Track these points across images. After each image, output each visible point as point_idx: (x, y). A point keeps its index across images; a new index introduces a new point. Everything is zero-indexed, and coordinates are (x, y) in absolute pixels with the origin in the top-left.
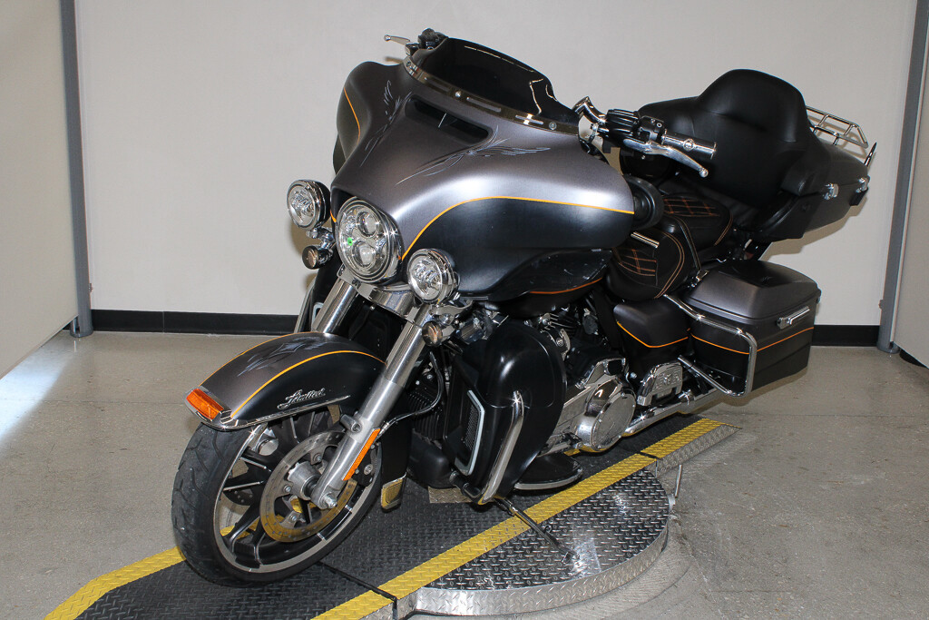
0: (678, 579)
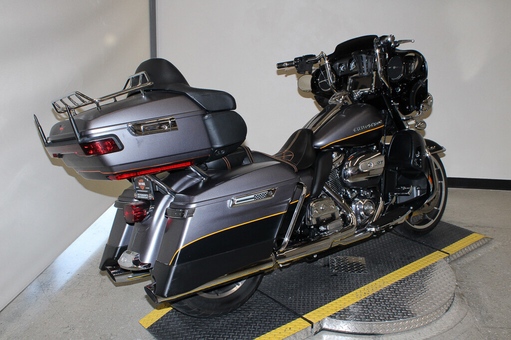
0: (462, 319)
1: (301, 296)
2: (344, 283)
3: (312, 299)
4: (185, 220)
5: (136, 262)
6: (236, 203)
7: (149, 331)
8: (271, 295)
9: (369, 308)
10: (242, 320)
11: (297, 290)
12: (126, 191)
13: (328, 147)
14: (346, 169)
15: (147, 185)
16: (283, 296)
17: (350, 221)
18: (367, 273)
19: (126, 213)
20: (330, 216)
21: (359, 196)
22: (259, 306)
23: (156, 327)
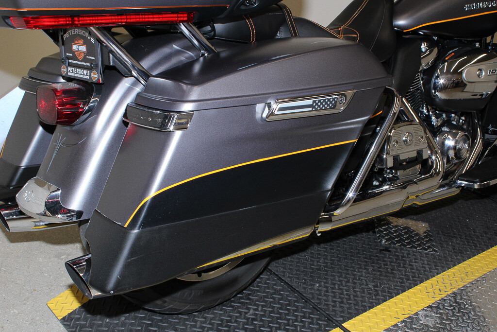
1: (335, 284)
2: (404, 267)
3: (355, 291)
4: (168, 135)
5: (54, 207)
6: (276, 113)
7: (64, 325)
8: (284, 276)
9: (451, 320)
10: (236, 322)
11: (327, 271)
12: (44, 61)
13: (415, 32)
14: (437, 77)
15: (90, 51)
16: (305, 280)
17: (432, 167)
18: (435, 251)
19: (42, 104)
20: (414, 154)
21: (447, 123)
22: (265, 297)
23: (79, 319)
